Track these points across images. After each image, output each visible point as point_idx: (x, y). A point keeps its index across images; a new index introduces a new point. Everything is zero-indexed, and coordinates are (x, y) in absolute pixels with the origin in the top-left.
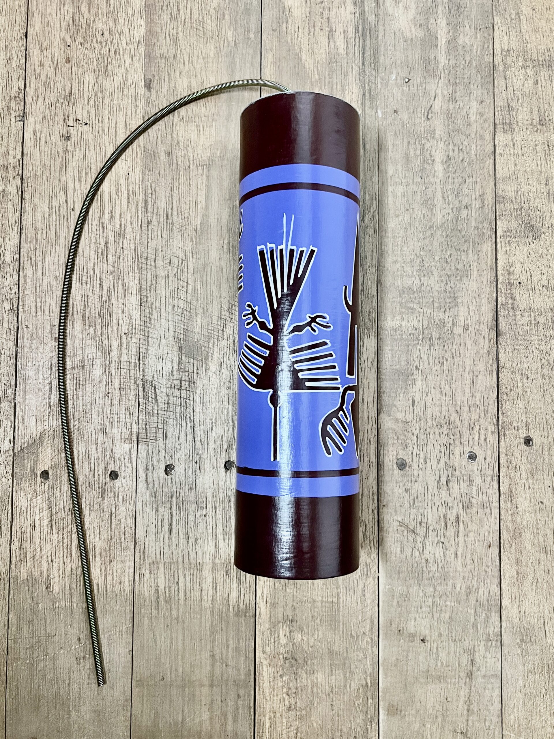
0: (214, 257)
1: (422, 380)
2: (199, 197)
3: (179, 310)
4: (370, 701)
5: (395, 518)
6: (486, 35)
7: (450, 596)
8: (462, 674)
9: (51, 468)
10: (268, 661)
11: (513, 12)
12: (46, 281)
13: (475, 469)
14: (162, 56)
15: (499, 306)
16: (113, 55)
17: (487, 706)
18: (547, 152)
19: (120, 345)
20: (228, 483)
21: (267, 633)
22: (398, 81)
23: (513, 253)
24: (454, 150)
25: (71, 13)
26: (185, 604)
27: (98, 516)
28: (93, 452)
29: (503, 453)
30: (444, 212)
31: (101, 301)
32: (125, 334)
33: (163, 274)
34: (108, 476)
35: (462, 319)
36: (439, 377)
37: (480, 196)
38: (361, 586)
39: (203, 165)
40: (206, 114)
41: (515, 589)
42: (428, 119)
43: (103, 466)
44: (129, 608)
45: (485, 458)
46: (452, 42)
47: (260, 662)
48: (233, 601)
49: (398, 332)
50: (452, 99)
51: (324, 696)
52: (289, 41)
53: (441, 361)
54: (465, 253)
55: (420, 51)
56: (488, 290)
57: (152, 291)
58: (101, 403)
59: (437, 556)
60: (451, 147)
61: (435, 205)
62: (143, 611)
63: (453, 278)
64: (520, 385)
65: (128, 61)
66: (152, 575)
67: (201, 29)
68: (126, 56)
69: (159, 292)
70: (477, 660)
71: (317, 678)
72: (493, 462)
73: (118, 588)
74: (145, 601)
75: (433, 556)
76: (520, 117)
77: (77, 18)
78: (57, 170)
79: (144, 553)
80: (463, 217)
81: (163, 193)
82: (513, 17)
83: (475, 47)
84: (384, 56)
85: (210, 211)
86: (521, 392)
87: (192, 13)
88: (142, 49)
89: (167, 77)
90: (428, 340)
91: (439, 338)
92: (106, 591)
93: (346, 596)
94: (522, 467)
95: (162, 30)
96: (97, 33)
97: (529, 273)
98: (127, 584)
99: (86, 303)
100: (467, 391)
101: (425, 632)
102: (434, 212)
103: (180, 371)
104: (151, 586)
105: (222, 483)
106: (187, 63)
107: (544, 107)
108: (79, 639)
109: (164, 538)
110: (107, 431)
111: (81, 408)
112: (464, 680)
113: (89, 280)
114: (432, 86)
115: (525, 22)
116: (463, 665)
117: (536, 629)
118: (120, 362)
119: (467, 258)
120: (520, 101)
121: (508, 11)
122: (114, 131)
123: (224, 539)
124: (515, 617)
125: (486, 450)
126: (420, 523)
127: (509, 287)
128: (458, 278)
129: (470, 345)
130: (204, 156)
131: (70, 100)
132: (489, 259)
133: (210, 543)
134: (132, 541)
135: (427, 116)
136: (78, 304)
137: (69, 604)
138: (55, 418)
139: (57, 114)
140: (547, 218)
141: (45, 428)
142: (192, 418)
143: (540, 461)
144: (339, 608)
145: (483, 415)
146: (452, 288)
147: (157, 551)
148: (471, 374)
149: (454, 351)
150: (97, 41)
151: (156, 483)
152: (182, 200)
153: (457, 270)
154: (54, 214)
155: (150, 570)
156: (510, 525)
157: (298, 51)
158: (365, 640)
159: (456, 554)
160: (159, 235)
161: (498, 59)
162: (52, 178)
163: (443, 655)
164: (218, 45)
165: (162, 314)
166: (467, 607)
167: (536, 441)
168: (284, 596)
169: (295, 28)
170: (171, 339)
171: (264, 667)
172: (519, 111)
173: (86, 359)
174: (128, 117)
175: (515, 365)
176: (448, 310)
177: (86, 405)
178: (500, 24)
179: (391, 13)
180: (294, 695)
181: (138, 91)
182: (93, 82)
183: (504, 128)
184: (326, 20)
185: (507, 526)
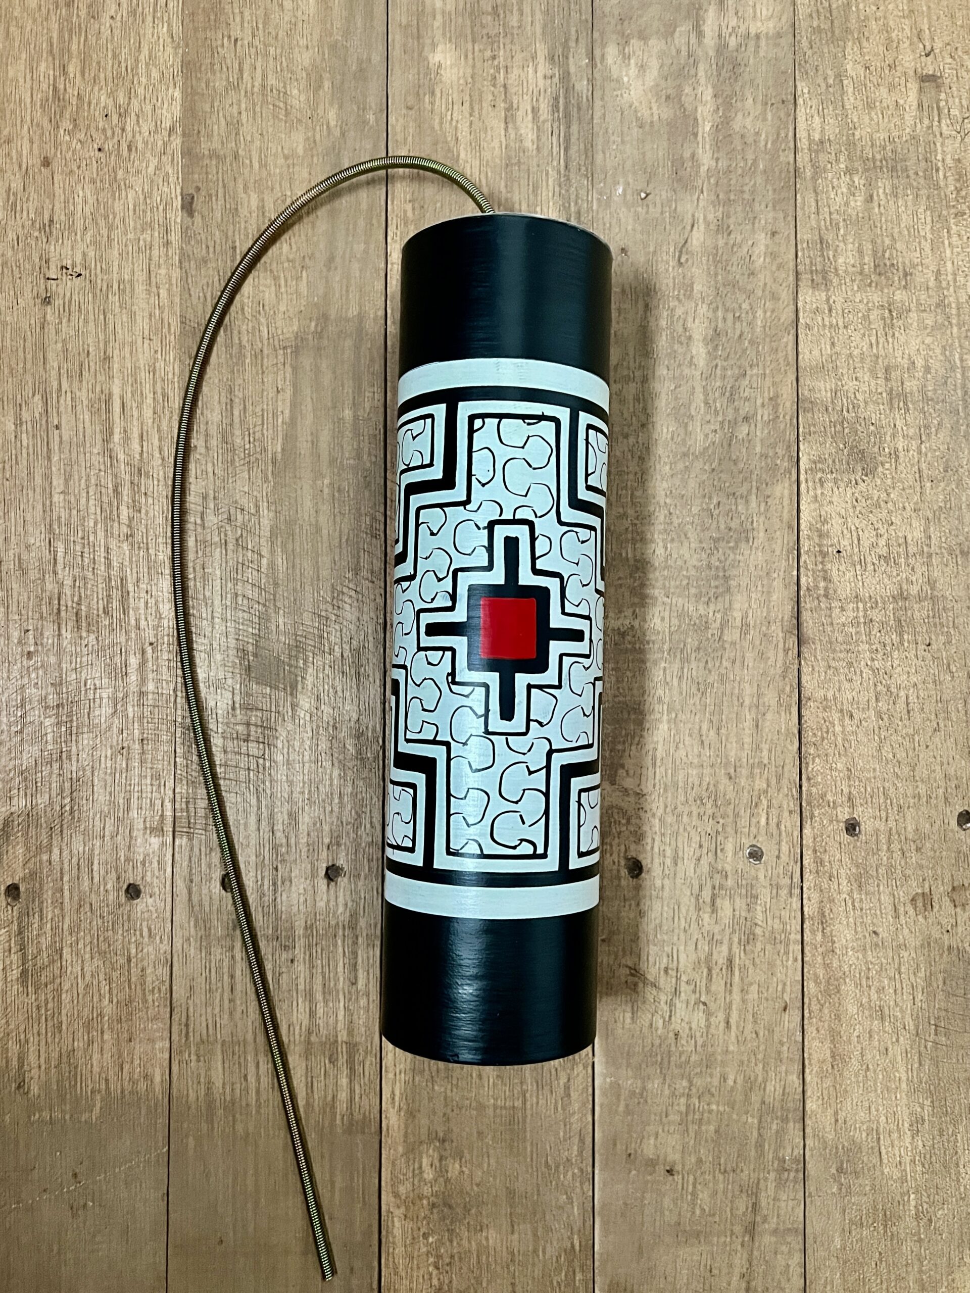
1: (669, 722)
2: (280, 403)
3: (245, 602)
4: (579, 1277)
5: (623, 961)
6: (782, 116)
7: (716, 1094)
8: (738, 1229)
9: (23, 879)
10: (403, 1210)
11: (830, 72)
12: (11, 553)
13: (761, 876)
14: (213, 154)
15: (802, 593)
16: (125, 153)
17: (779, 1281)
18: (888, 321)
19: (143, 664)
20: (332, 903)
21: (401, 1163)
22: (628, 197)
23: (828, 499)
24: (724, 319)
25: (51, 78)
26: (258, 1112)
27: (107, 963)
28: (97, 852)
29: (808, 846)
30: (708, 428)
31: (109, 588)
32: (151, 644)
33: (216, 539)
34: (122, 893)
35: (738, 615)
36: (697, 717)
37: (771, 399)
38: (563, 1080)
39: (285, 348)
40: (291, 257)
41: (828, 1082)
42: (680, 264)
43: (114, 875)
44: (162, 1121)
45: (778, 857)
46: (723, 128)
47: (389, 1211)
48: (342, 1107)
49: (629, 638)
50: (722, 228)
51: (499, 1268)
52: (437, 127)
53: (702, 688)
54: (743, 501)
55: (665, 144)
56: (783, 565)
58: (109, 765)
59: (694, 1026)
60: (720, 314)
61: (691, 417)
62: (185, 1125)
63: (722, 544)
64: (838, 729)
65: (154, 162)
66: (201, 1064)
67: (282, 105)
68: (148, 155)
69: (210, 570)
70: (763, 1203)
71: (487, 1239)
72: (792, 863)
73: (142, 1086)
74: (189, 1108)
75: (687, 1027)
76: (841, 260)
77: (62, 87)
78: (29, 357)
79: (187, 1025)
80: (740, 437)
81: (216, 397)
82: (831, 81)
83: (763, 136)
84: (604, 152)
85: (299, 428)
86: (839, 739)
87: (264, 77)
88: (177, 142)
89: (221, 191)
90: (678, 651)
91: (698, 649)
92: (122, 1092)
93: (537, 1097)
94: (842, 871)
95: (212, 106)
96: (97, 113)
97: (854, 534)
98: (157, 1079)
99: (82, 591)
100: (747, 740)
101: (674, 1156)
102: (690, 428)
103: (248, 708)
104: (199, 1082)
105: (321, 904)
106: (256, 165)
107: (883, 242)
108: (75, 1175)
109: (222, 1000)
110: (121, 815)
111: (74, 775)
112: (740, 1240)
113: (86, 550)
114: (687, 206)
115: (850, 90)
116: (740, 1212)
117: (864, 1149)
118: (142, 694)
119: (747, 510)
120: (842, 232)
121: (820, 72)
122: (128, 286)
123: (326, 1002)
124: (827, 1130)
125: (779, 843)
126: (666, 970)
127: (820, 559)
128: (732, 544)
129: (751, 660)
130: (288, 329)
131: (51, 232)
132: (786, 511)
133: (301, 1009)
134: (165, 1006)
135: (680, 257)
136: (69, 593)
137: (57, 1114)
138: (29, 792)
139: (29, 258)
140: (888, 438)
141: (13, 810)
142: (268, 792)
143: (873, 860)
144: (525, 1117)
145: (773, 781)
146: (721, 562)
147: (210, 1022)
148: (754, 710)
149: (724, 672)
150: (97, 129)
151: (206, 904)
152: (250, 408)
153: (730, 529)
154: (24, 436)
155: (198, 1056)
156: (821, 972)
157: (452, 144)
158: (570, 1174)
159: (728, 1023)
160: (210, 470)
161: (803, 158)
162: (21, 371)
163: (704, 1196)
164: (310, 134)
166: (747, 1113)
167: (867, 826)
168: (430, 1099)
169: (447, 103)
170: (231, 653)
171: (396, 1219)
172: (839, 250)
173: (83, 689)
174: (153, 262)
175: (830, 695)
176: (713, 600)
177: (84, 770)
178: (806, 96)
179: (615, 74)
180: (448, 1268)
181: (171, 215)
182: (90, 201)
183: (813, 280)
184: (502, 89)
185: (815, 974)
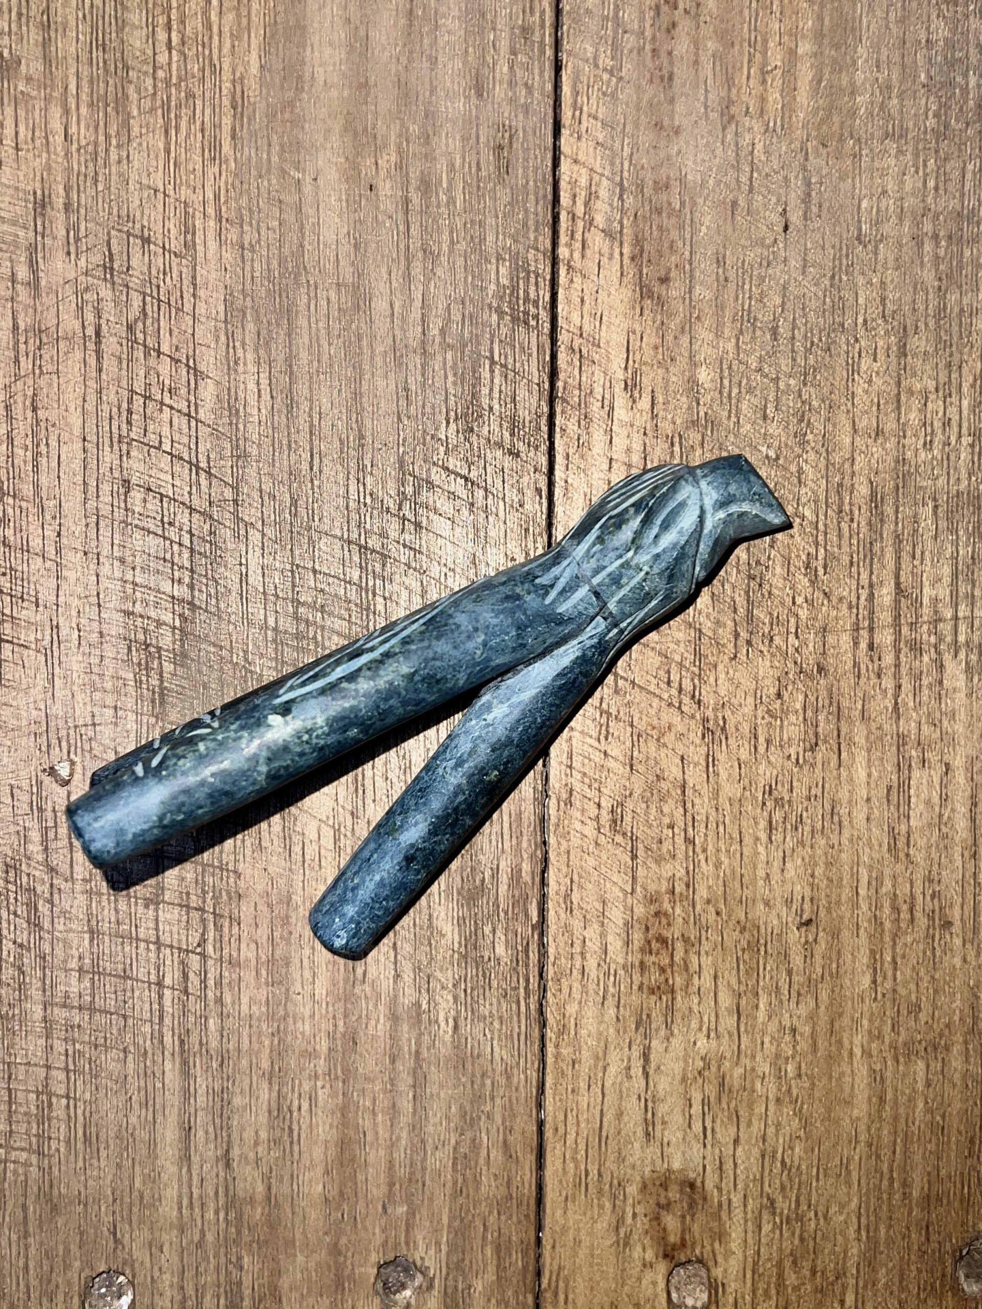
0: (328, 236)
57: (18, 411)
165: (68, 523)
